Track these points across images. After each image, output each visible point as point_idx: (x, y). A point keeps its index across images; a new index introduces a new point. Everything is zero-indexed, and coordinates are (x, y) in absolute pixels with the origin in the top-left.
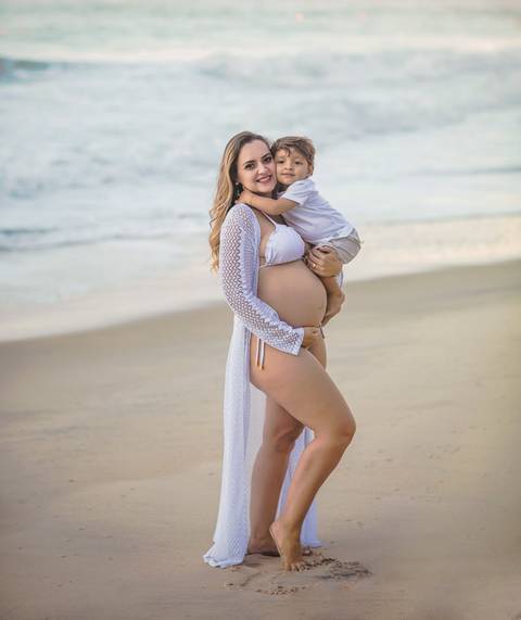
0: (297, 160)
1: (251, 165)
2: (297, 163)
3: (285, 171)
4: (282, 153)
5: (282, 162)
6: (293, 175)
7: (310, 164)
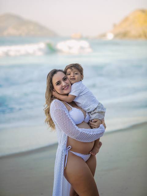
0: (76, 72)
1: (59, 83)
2: (76, 74)
3: (71, 78)
4: (69, 70)
5: (70, 74)
6: (74, 79)
7: (82, 74)
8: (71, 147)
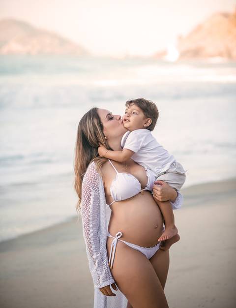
8: (121, 235)
